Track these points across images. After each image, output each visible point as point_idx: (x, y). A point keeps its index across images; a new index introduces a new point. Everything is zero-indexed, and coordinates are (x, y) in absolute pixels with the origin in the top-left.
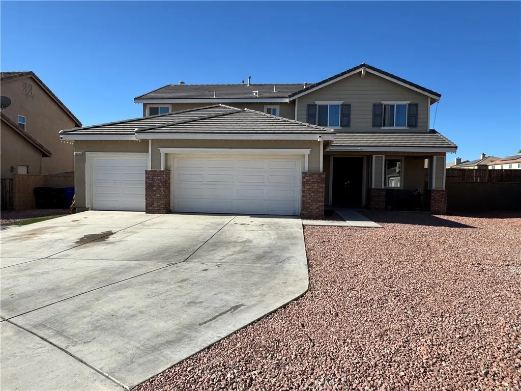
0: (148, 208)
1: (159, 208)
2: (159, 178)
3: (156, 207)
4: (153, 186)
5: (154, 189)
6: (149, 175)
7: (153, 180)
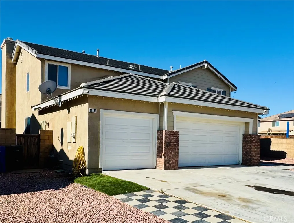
0: (166, 165)
1: (174, 164)
2: (175, 138)
3: (172, 164)
4: (170, 145)
5: (171, 147)
6: (168, 135)
7: (170, 140)
